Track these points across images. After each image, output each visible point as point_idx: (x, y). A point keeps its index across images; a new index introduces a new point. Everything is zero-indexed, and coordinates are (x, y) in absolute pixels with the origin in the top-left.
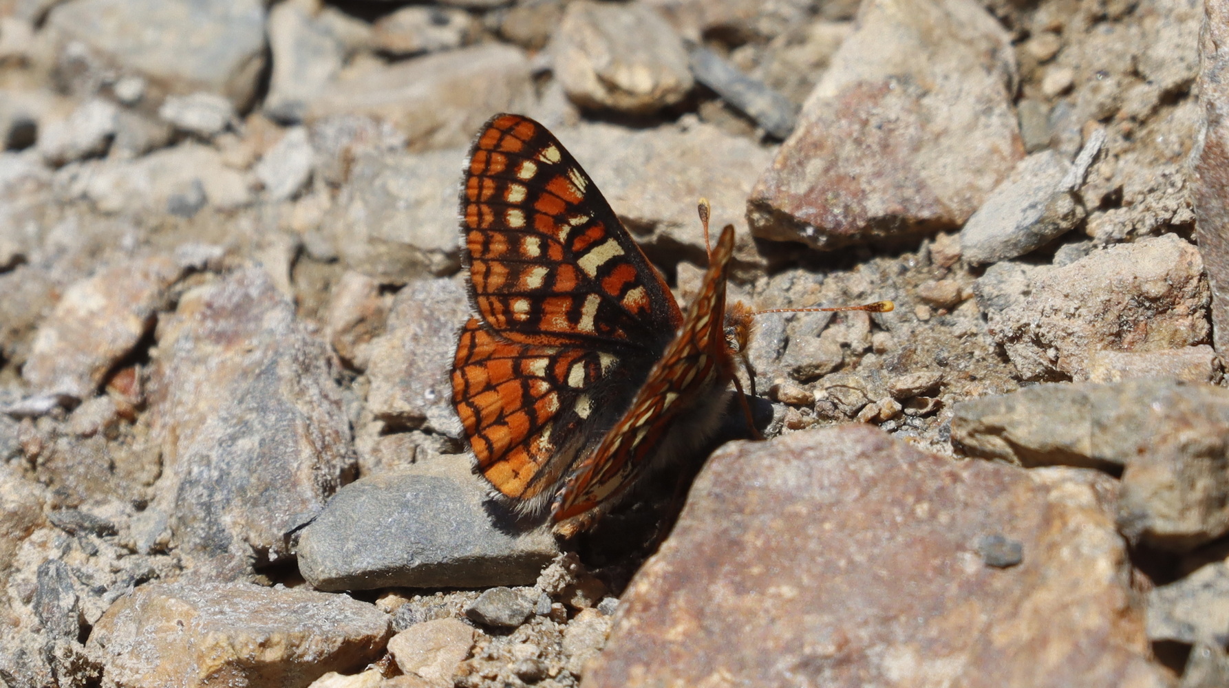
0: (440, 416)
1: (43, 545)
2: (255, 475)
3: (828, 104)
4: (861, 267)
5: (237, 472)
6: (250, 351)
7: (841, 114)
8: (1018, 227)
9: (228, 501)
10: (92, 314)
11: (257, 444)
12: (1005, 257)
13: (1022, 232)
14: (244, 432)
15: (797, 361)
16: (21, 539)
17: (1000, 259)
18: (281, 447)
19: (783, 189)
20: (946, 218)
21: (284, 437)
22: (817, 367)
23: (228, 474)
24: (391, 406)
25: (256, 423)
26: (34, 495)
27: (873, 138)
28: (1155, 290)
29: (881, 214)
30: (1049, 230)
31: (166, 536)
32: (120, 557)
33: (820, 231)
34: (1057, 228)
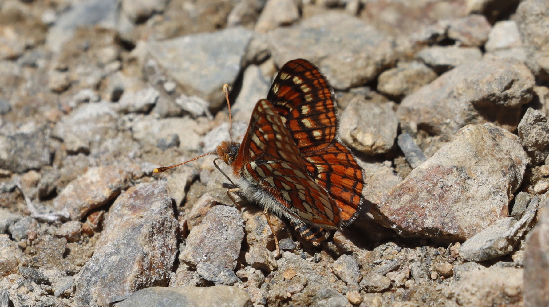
0: (202, 268)
1: (12, 281)
2: (111, 273)
3: (421, 172)
4: (418, 248)
5: (105, 270)
6: (142, 217)
7: (426, 178)
8: (480, 248)
9: (97, 282)
10: (92, 183)
11: (118, 260)
12: (474, 260)
13: (481, 251)
14: (116, 253)
15: (367, 283)
16: (4, 276)
17: (472, 261)
18: (127, 264)
19: (388, 205)
20: (461, 236)
21: (130, 260)
22: (376, 288)
23: (102, 270)
24: (186, 258)
25: (122, 250)
26: (15, 257)
27: (437, 191)
28: (511, 292)
29: (431, 227)
30: (493, 253)
31: (70, 290)
32: (42, 295)
33: (399, 227)
34: (497, 253)
